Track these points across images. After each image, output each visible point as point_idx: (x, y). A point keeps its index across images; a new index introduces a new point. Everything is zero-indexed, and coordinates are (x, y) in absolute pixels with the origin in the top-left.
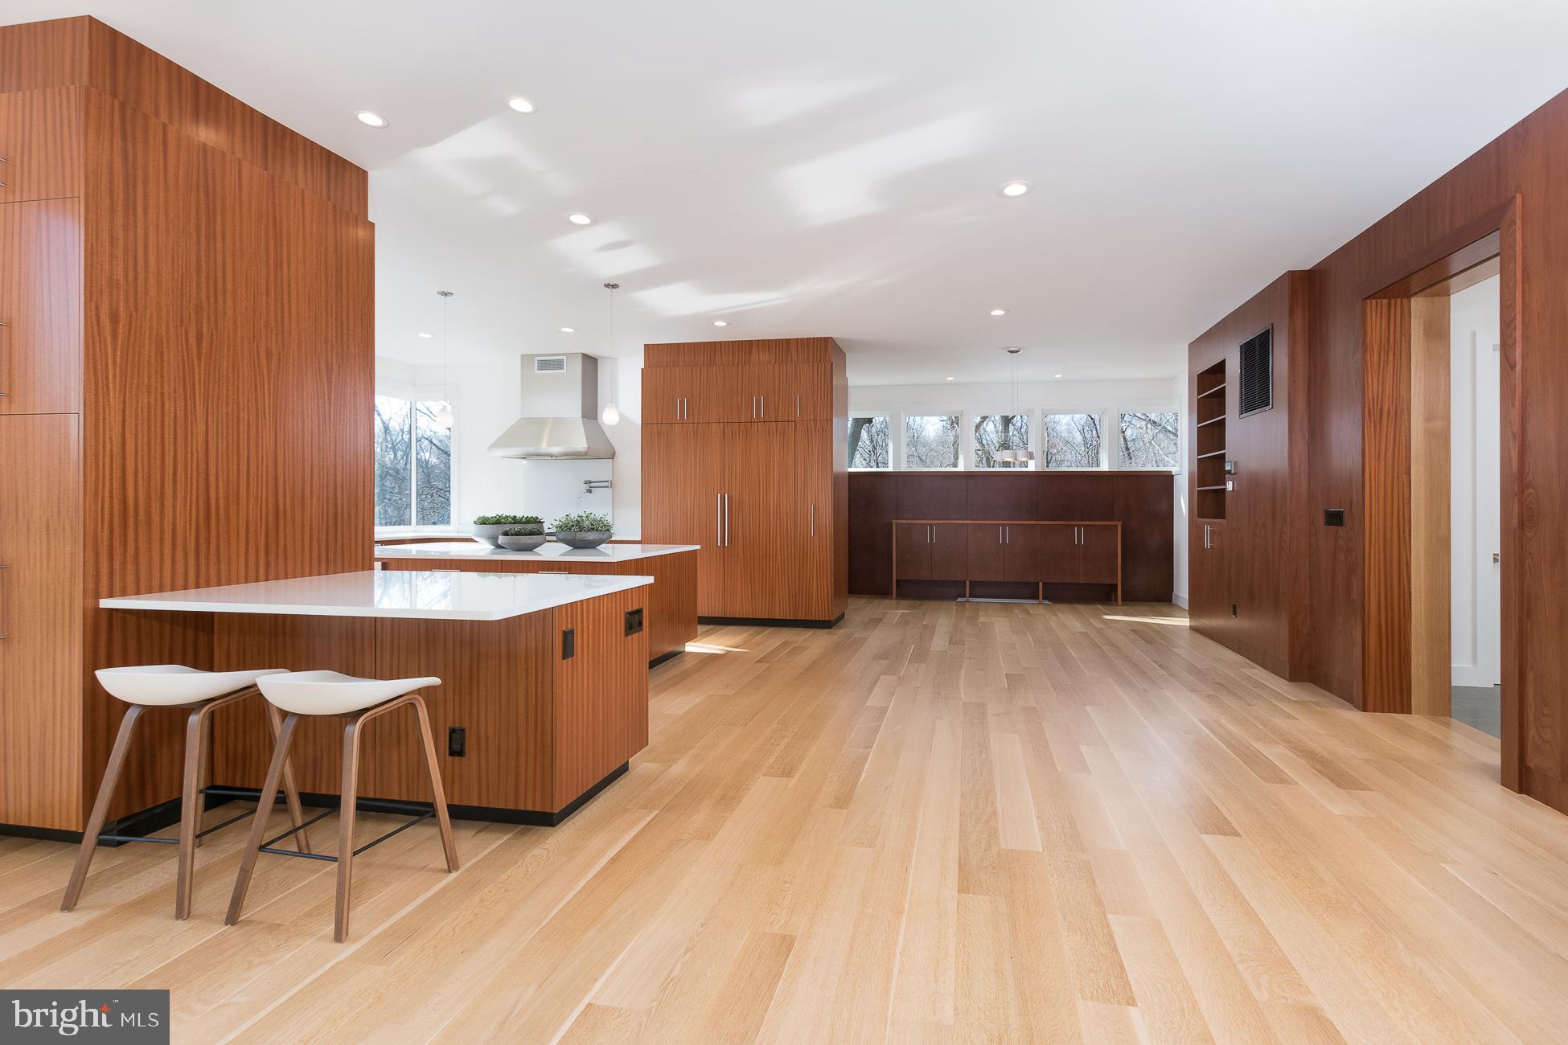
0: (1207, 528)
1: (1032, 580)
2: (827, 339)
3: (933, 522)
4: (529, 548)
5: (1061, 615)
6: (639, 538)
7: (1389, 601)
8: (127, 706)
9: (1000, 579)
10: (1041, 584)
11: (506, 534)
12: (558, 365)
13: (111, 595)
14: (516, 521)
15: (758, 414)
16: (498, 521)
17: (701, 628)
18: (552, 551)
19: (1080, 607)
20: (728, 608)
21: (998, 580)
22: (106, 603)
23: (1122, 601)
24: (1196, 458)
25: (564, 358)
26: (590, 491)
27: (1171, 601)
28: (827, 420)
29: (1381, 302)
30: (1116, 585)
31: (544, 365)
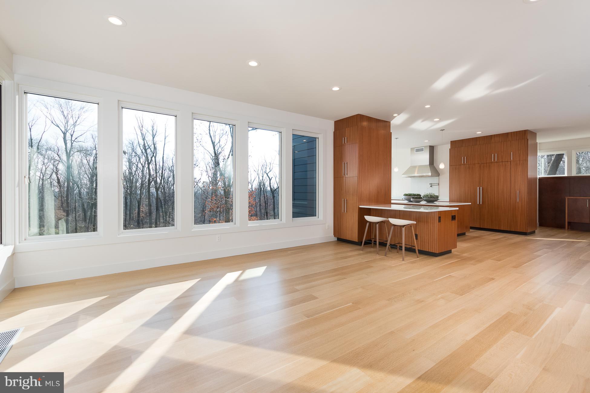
4: (419, 202)
6: (449, 201)
8: (368, 221)
11: (413, 198)
12: (422, 150)
13: (360, 205)
14: (414, 195)
15: (494, 160)
16: (410, 195)
17: (471, 230)
18: (423, 203)
22: (360, 206)
25: (424, 148)
26: (431, 186)
28: (525, 160)
31: (418, 150)
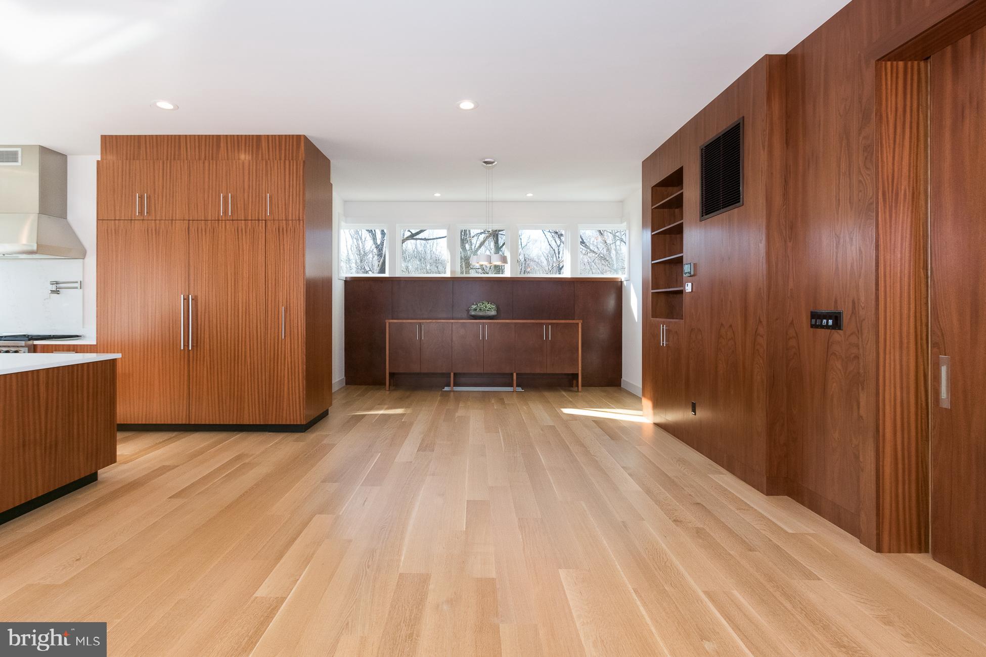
0: (663, 328)
1: (507, 371)
2: (299, 137)
3: (421, 321)
5: (532, 405)
7: (906, 420)
9: (480, 370)
10: (515, 375)
12: (11, 156)
15: (225, 212)
19: (547, 394)
20: (193, 416)
21: (479, 372)
23: (582, 386)
24: (649, 262)
25: (18, 149)
26: (56, 293)
27: (620, 386)
28: (299, 220)
29: (897, 65)
30: (578, 374)
